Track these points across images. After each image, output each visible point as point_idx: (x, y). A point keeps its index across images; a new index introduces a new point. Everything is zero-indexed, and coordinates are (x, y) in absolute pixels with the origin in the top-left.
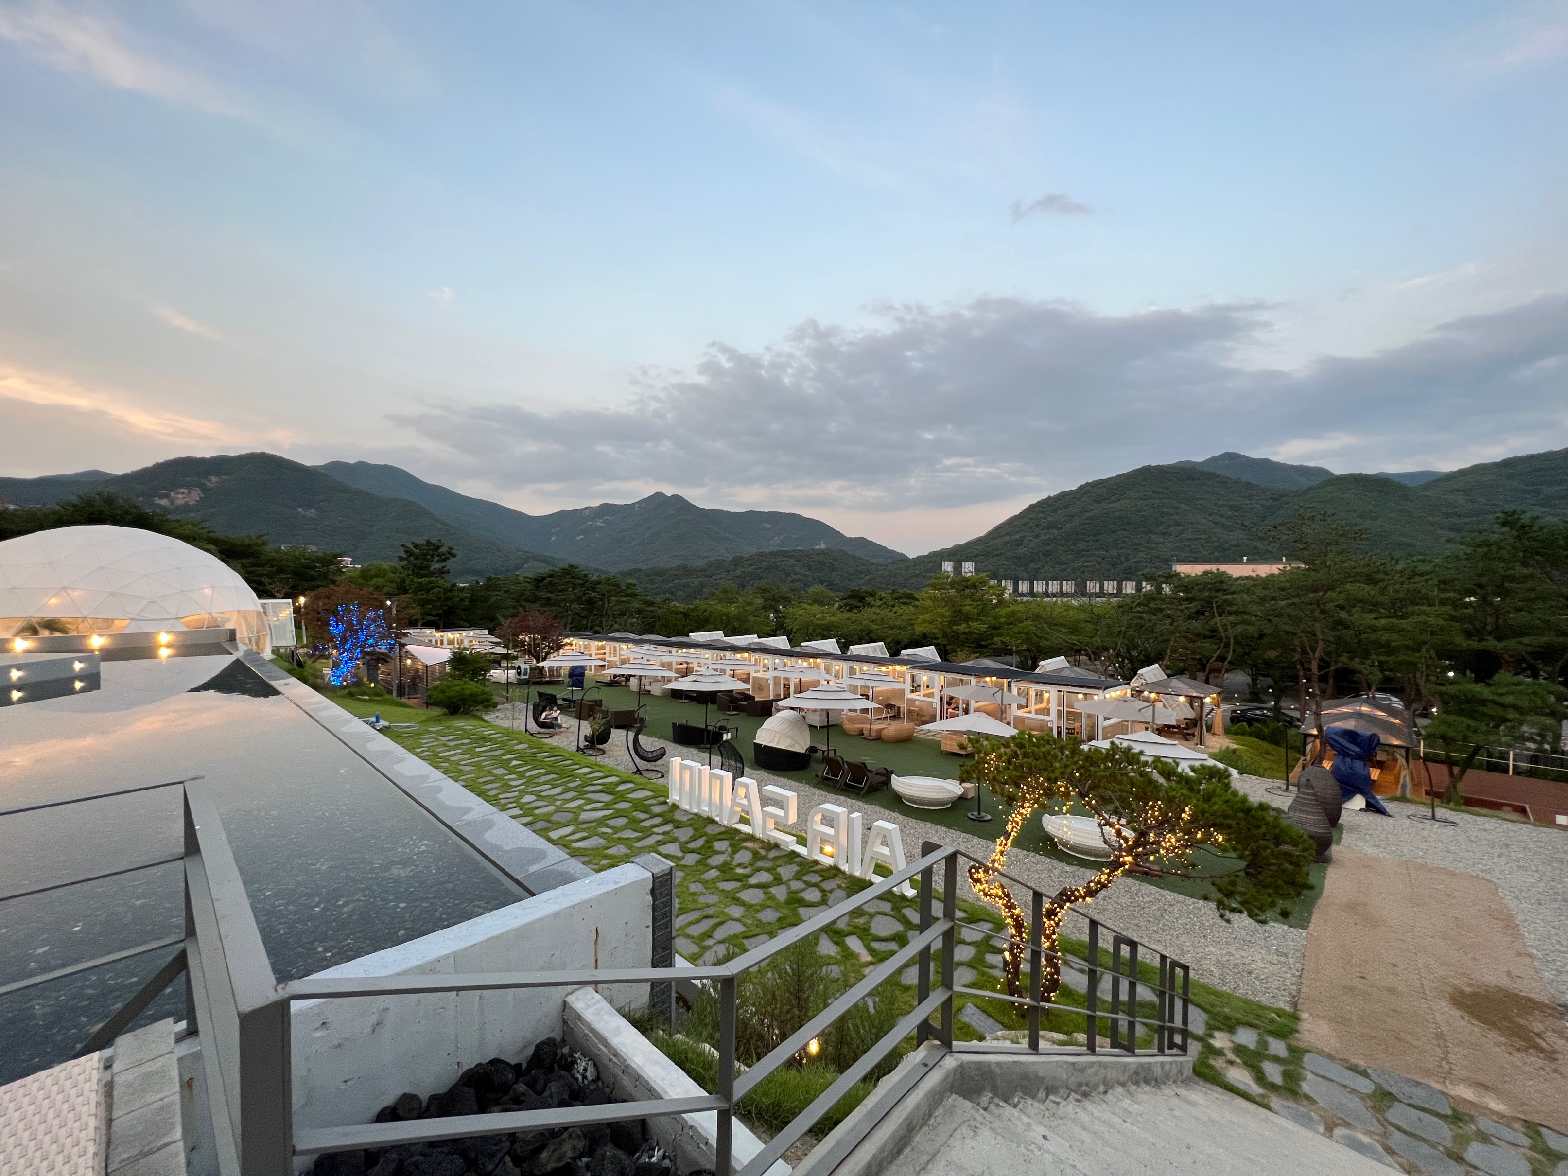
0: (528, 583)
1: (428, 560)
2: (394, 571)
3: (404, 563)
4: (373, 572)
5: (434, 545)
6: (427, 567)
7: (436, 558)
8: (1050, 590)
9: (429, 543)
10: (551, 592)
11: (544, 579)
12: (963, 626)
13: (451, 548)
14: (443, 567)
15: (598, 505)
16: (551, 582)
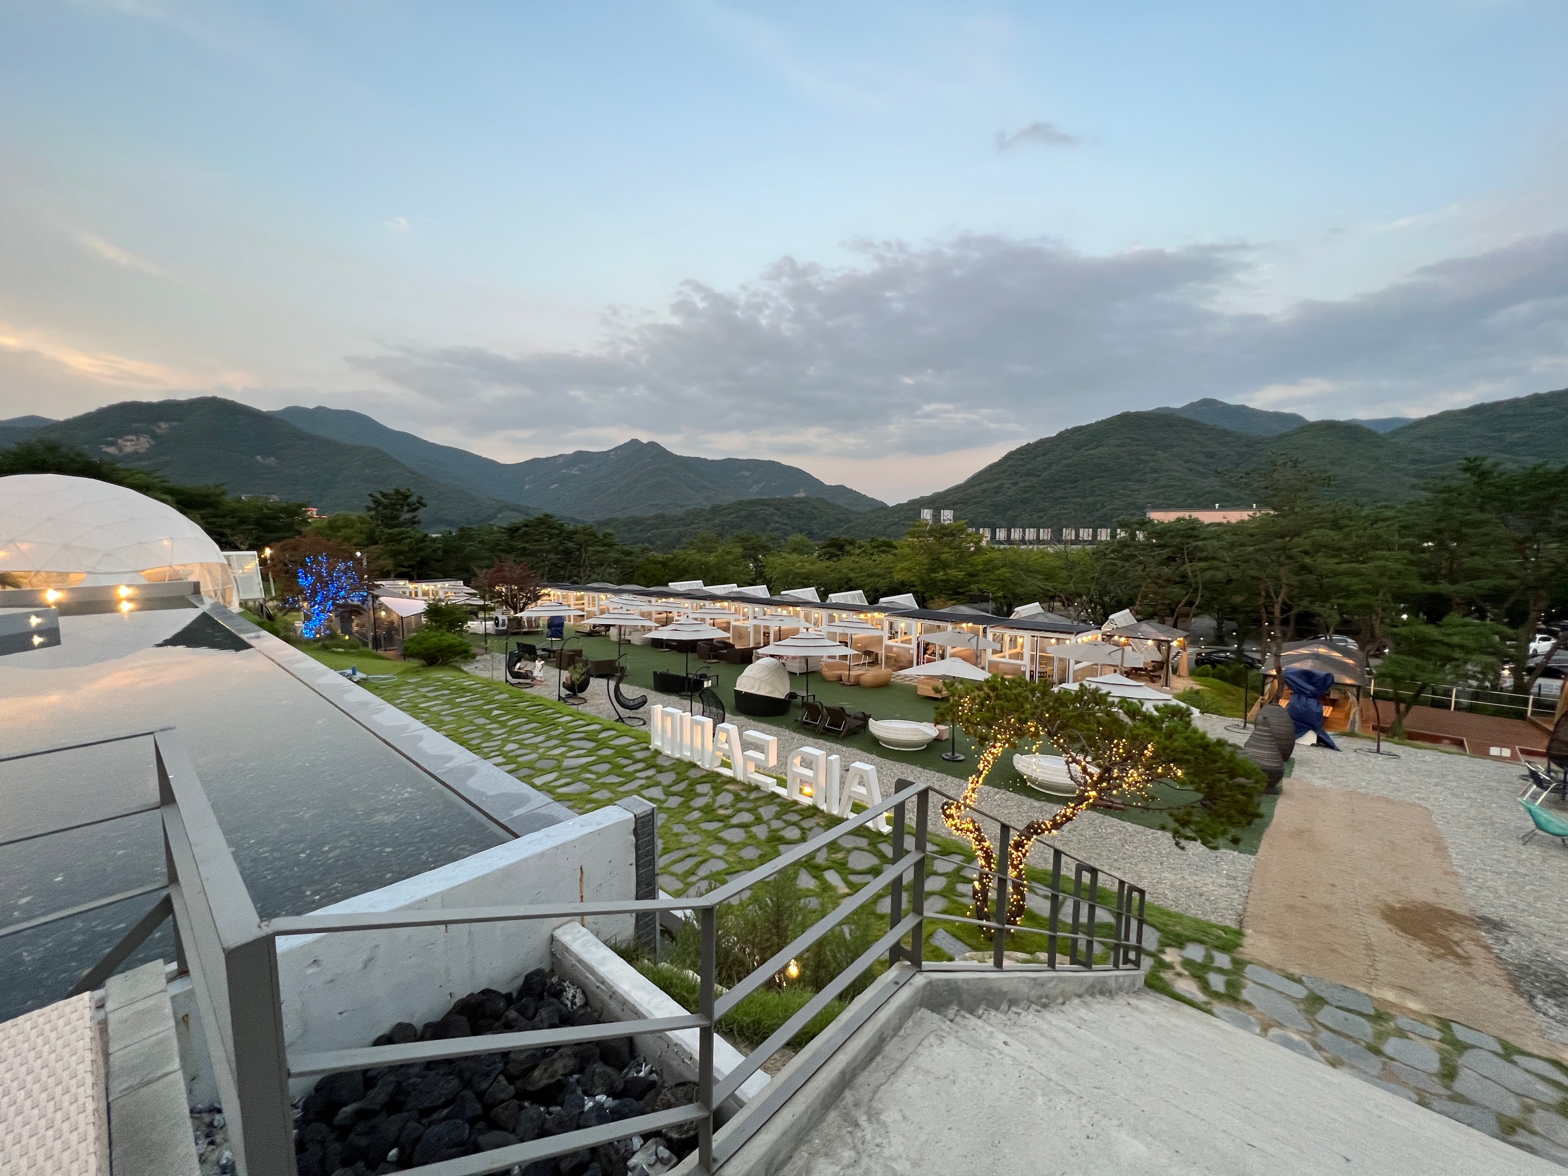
0: (503, 533)
1: (397, 510)
2: (362, 521)
3: (373, 513)
4: (340, 523)
5: (403, 495)
6: (397, 517)
7: (406, 508)
8: (1027, 538)
9: (397, 492)
10: (527, 542)
11: (518, 529)
12: (941, 573)
13: (421, 498)
14: (415, 517)
15: (571, 452)
16: (526, 532)
